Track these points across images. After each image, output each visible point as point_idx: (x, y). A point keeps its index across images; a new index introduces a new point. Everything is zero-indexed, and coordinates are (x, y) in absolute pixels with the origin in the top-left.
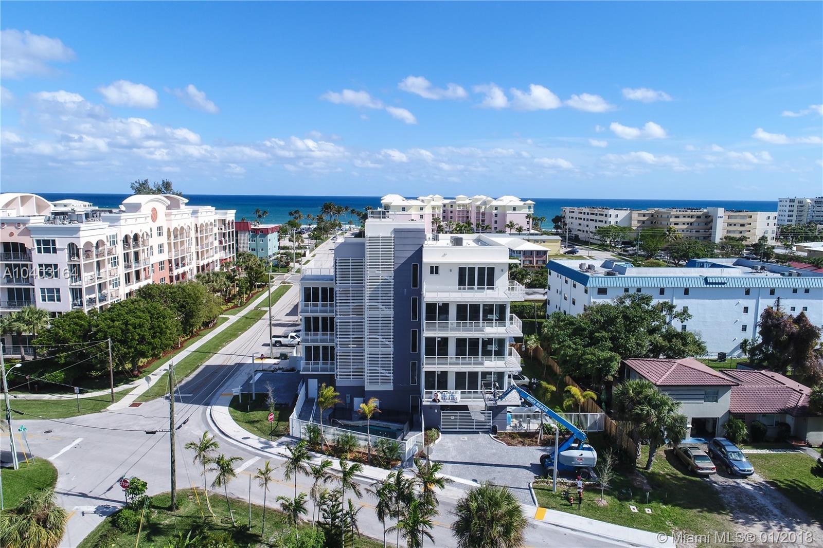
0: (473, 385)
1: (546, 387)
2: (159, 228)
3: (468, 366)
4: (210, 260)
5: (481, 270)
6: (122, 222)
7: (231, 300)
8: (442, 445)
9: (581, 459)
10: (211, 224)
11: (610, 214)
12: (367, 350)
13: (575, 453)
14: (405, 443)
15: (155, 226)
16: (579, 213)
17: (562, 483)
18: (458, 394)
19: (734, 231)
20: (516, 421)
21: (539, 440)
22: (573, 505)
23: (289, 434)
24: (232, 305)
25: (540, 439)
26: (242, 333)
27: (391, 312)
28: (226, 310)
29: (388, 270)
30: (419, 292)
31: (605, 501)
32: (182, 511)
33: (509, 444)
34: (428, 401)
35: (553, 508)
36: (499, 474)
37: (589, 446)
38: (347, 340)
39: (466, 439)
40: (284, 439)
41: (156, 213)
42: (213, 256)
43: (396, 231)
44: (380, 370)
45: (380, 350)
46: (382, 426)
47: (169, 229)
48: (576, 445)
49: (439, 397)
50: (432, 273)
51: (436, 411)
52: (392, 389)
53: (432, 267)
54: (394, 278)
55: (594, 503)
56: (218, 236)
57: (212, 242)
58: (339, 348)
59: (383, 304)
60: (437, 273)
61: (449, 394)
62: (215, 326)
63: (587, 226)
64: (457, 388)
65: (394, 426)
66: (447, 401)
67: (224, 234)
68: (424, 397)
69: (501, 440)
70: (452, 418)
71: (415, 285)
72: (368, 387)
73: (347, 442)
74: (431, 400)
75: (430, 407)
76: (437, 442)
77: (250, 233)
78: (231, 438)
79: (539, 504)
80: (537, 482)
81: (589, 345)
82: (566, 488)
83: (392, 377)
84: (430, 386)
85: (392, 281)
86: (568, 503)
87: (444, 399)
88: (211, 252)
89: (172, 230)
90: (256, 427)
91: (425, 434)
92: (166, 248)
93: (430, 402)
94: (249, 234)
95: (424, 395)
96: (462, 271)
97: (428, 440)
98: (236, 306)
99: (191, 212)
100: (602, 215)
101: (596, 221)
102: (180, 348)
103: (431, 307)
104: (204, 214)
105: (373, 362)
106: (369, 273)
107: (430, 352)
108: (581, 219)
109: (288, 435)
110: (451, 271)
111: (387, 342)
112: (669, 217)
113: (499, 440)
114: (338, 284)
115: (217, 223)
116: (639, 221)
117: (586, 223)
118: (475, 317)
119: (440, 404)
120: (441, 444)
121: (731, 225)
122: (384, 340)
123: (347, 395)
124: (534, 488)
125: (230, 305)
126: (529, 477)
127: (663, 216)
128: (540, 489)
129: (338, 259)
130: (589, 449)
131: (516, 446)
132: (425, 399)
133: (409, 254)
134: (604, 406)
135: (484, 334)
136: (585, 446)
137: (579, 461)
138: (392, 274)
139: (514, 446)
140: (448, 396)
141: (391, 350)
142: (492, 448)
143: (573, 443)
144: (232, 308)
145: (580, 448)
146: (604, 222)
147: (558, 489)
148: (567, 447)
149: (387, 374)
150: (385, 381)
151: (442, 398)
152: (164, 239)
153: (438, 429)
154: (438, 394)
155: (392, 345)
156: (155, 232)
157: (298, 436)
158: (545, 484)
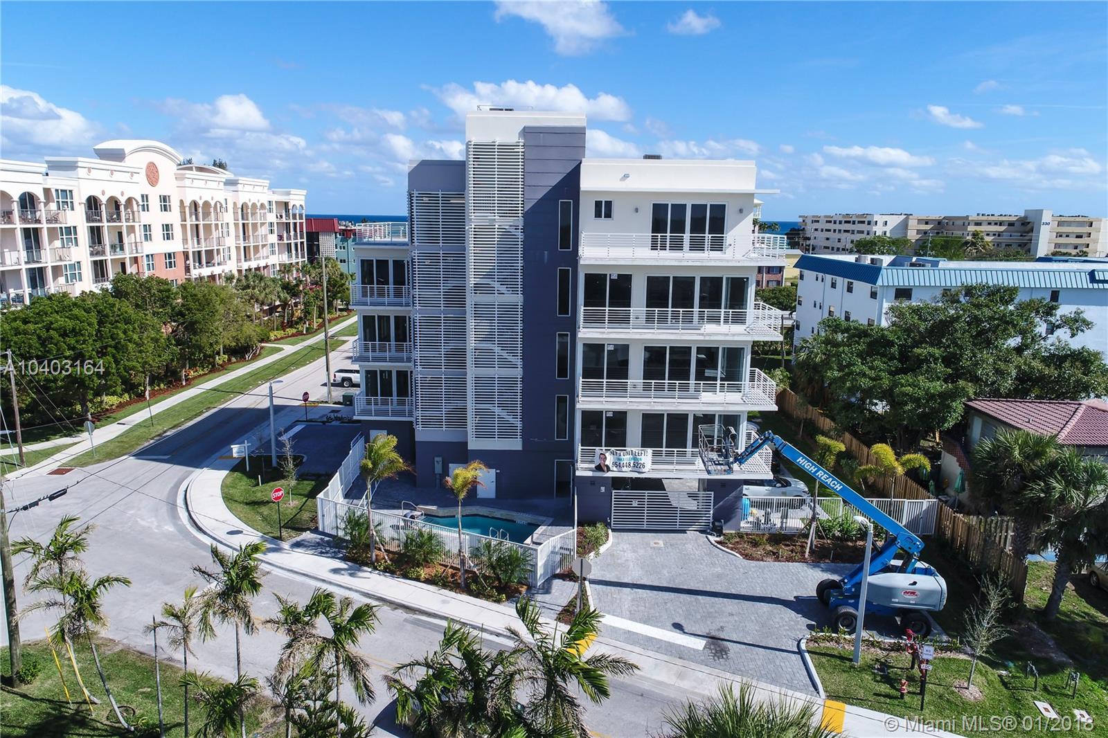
0: (677, 440)
1: (826, 445)
2: (164, 199)
3: (667, 403)
4: (262, 263)
5: (698, 209)
6: (81, 172)
7: (291, 325)
8: (612, 555)
9: (913, 593)
10: (262, 206)
11: (875, 220)
12: (471, 372)
13: (899, 580)
14: (536, 550)
15: (154, 195)
16: (827, 222)
17: (872, 644)
18: (647, 457)
19: (1066, 245)
20: (759, 513)
21: (808, 550)
22: (907, 698)
23: (317, 528)
24: (294, 331)
25: (811, 548)
26: (297, 369)
27: (518, 299)
28: (282, 338)
29: (512, 213)
30: (574, 257)
31: (977, 689)
32: (35, 687)
33: (747, 557)
34: (586, 469)
35: (860, 702)
36: (730, 618)
37: (927, 565)
38: (436, 354)
39: (661, 543)
40: (307, 535)
41: (157, 172)
42: (267, 257)
43: (527, 132)
44: (497, 410)
45: (496, 372)
46: (499, 517)
47: (182, 202)
48: (899, 563)
49: (609, 460)
50: (598, 215)
51: (603, 489)
52: (521, 449)
53: (598, 204)
54: (524, 230)
55: (953, 692)
56: (275, 228)
57: (266, 235)
58: (420, 368)
59: (502, 282)
60: (608, 215)
61: (628, 457)
62: (256, 357)
63: (839, 240)
64: (645, 444)
65: (522, 518)
66: (624, 469)
67: (288, 225)
68: (579, 460)
69: (732, 549)
70: (635, 503)
71: (565, 244)
72: (474, 444)
73: (421, 546)
74: (593, 466)
75: (592, 481)
76: (602, 549)
77: (338, 236)
78: (205, 533)
79: (826, 691)
80: (815, 640)
81: (904, 371)
82: (880, 654)
83: (519, 425)
84: (591, 439)
85: (520, 236)
86: (893, 692)
87: (618, 465)
88: (264, 252)
89: (187, 203)
90: (261, 514)
91: (580, 534)
92: (177, 231)
93: (591, 470)
94: (336, 237)
95: (579, 457)
96: (659, 210)
97: (587, 545)
98: (301, 333)
99: (224, 180)
100: (863, 222)
101: (853, 232)
102: (184, 386)
103: (595, 283)
104: (248, 188)
105: (483, 397)
106: (474, 220)
107: (592, 371)
108: (829, 230)
109: (316, 531)
110: (637, 210)
111: (510, 358)
112: (966, 224)
113: (728, 548)
114: (416, 244)
115: (274, 206)
116: (919, 232)
117: (837, 236)
118: (684, 299)
119: (609, 474)
120: (610, 553)
121: (1061, 236)
122: (504, 354)
123: (436, 459)
124: (809, 652)
125: (290, 331)
126: (796, 627)
127: (956, 223)
128: (825, 655)
129: (416, 193)
130: (926, 572)
131: (762, 560)
132: (580, 465)
133: (554, 180)
134: (932, 488)
135: (702, 334)
136: (920, 565)
137: (907, 596)
138: (520, 222)
139: (758, 560)
140: (626, 459)
141: (518, 372)
142: (713, 564)
143: (894, 559)
144: (293, 335)
145: (910, 569)
146: (866, 232)
147: (866, 655)
148: (880, 567)
149: (510, 418)
150: (506, 432)
151: (615, 464)
152: (173, 217)
153: (608, 525)
154: (607, 455)
155: (519, 363)
156: (155, 203)
157: (334, 532)
158: (832, 644)
